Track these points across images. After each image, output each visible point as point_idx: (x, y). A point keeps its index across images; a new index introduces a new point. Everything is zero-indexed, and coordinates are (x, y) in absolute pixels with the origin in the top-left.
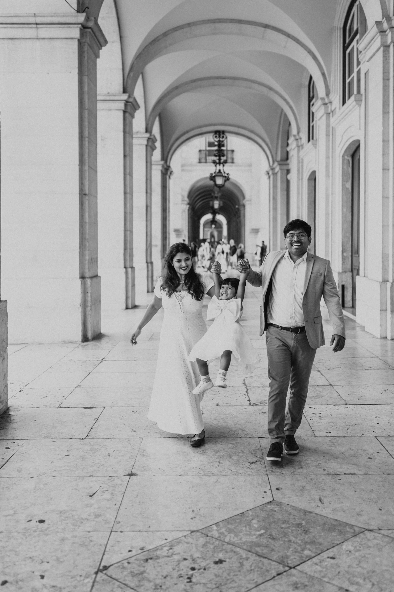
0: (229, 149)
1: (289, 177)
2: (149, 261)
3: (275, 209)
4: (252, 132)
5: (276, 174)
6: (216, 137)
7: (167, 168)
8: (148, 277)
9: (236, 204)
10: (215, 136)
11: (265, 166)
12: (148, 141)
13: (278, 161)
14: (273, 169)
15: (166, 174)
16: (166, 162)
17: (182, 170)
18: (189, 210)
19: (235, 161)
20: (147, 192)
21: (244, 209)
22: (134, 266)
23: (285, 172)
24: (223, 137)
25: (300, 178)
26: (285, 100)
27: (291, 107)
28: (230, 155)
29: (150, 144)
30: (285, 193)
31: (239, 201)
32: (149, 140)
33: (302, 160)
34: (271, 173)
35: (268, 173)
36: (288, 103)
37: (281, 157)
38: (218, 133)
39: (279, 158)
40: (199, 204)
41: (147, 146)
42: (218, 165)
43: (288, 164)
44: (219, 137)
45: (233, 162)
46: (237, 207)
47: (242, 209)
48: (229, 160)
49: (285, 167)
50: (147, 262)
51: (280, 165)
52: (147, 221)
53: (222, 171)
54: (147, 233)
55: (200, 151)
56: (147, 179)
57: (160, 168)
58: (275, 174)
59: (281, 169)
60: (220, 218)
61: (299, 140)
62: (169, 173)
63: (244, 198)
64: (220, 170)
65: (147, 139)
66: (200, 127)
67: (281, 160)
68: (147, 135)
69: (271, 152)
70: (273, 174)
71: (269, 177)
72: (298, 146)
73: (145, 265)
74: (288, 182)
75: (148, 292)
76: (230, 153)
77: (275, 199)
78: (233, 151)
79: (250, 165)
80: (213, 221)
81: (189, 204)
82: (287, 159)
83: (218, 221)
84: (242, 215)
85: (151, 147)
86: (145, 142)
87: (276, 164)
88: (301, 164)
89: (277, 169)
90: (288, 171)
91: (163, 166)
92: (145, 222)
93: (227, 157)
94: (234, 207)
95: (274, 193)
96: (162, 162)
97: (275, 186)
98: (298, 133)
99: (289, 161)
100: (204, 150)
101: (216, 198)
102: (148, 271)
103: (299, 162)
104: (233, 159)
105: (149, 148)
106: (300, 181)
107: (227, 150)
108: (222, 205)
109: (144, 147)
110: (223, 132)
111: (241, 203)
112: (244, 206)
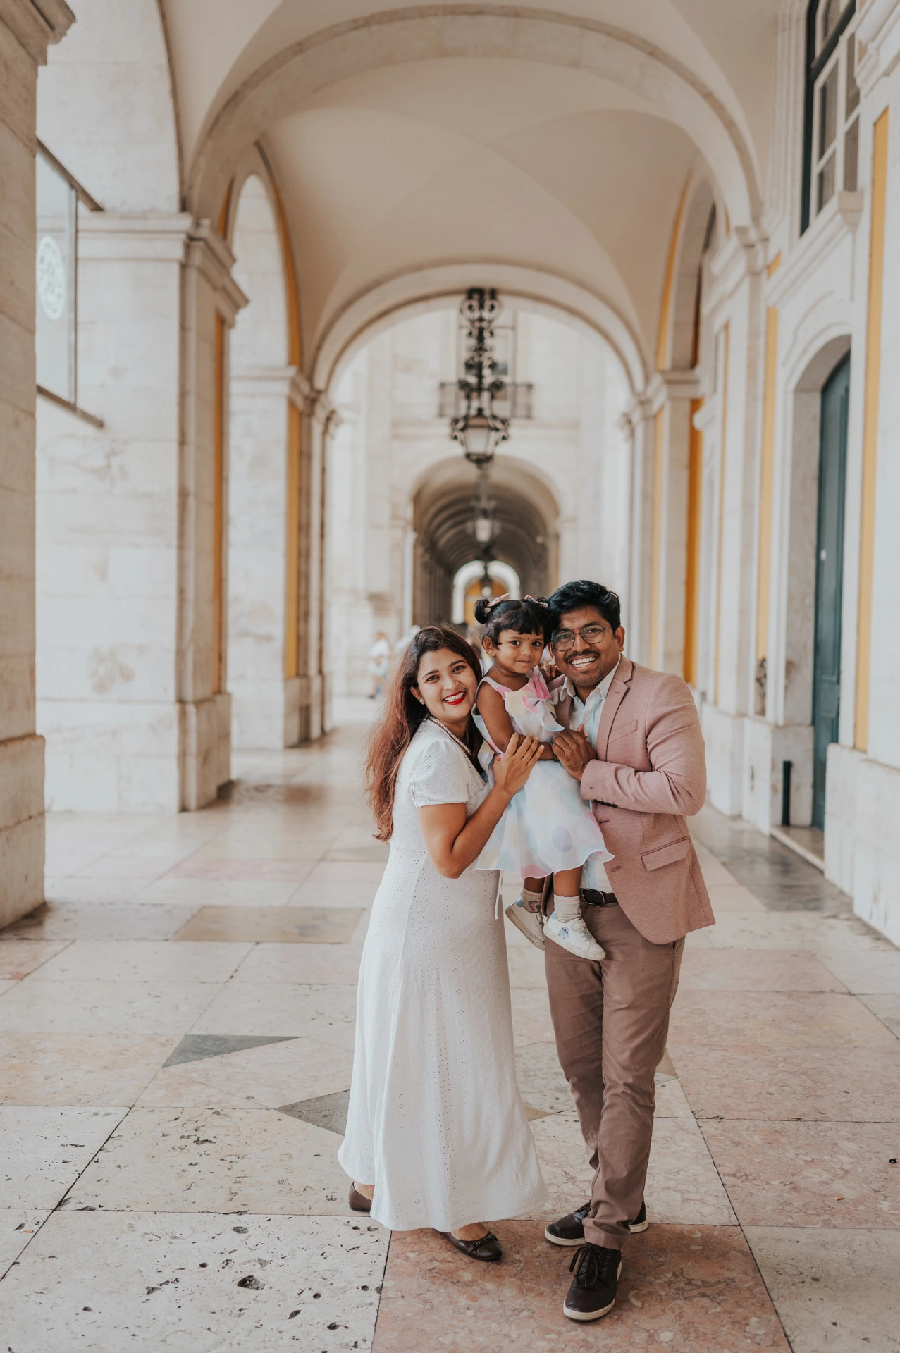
0: (521, 379)
1: (699, 420)
2: (189, 695)
3: (649, 529)
4: (581, 284)
5: (655, 417)
6: (470, 307)
7: (313, 395)
8: (183, 755)
9: (538, 533)
10: (467, 303)
11: (618, 398)
12: (187, 248)
13: (663, 372)
14: (644, 403)
15: (311, 414)
16: (310, 378)
17: (395, 437)
18: (415, 547)
19: (536, 412)
20: (182, 442)
21: (557, 547)
22: (39, 732)
23: (686, 406)
24: (492, 308)
25: (760, 392)
26: (708, 96)
27: (730, 125)
28: (521, 399)
29: (197, 258)
30: (684, 475)
31: (544, 525)
32: (194, 244)
33: (772, 315)
34: (636, 417)
35: (629, 422)
36: (718, 107)
37: (674, 360)
38: (476, 296)
39: (666, 363)
40: (446, 537)
41: (184, 267)
42: (474, 395)
43: (695, 382)
44: (481, 307)
45: (529, 417)
46: (539, 539)
47: (551, 546)
48: (521, 411)
49: (689, 392)
50: (181, 701)
51: (669, 382)
52: (181, 547)
53: (487, 413)
54: (181, 592)
55: (442, 385)
56: (183, 394)
57: (283, 388)
58: (651, 419)
59: (672, 398)
60: (502, 571)
61: (759, 247)
62: (321, 414)
63: (557, 512)
64: (480, 412)
65: (183, 237)
66: (419, 268)
67: (675, 368)
68: (185, 222)
69: (639, 350)
70: (645, 418)
71: (632, 434)
72: (754, 274)
73: (173, 709)
74: (694, 437)
75: (184, 809)
76: (521, 391)
77: (649, 498)
78: (530, 387)
79: (575, 425)
80: (486, 580)
81: (415, 530)
82: (694, 362)
83: (496, 580)
84: (552, 562)
85: (202, 272)
86: (178, 251)
87: (657, 380)
88: (762, 341)
89: (660, 396)
90: (695, 404)
91: (294, 385)
92: (173, 554)
93: (514, 404)
94: (533, 539)
95: (645, 478)
96: (292, 371)
97: (650, 458)
98: (756, 218)
99: (699, 371)
100: (450, 384)
101: (485, 514)
102: (184, 731)
103: (753, 335)
104: (529, 408)
105: (193, 276)
106: (760, 404)
107: (515, 385)
108: (497, 531)
109: (175, 269)
110: (493, 294)
111: (551, 530)
112: (557, 537)
